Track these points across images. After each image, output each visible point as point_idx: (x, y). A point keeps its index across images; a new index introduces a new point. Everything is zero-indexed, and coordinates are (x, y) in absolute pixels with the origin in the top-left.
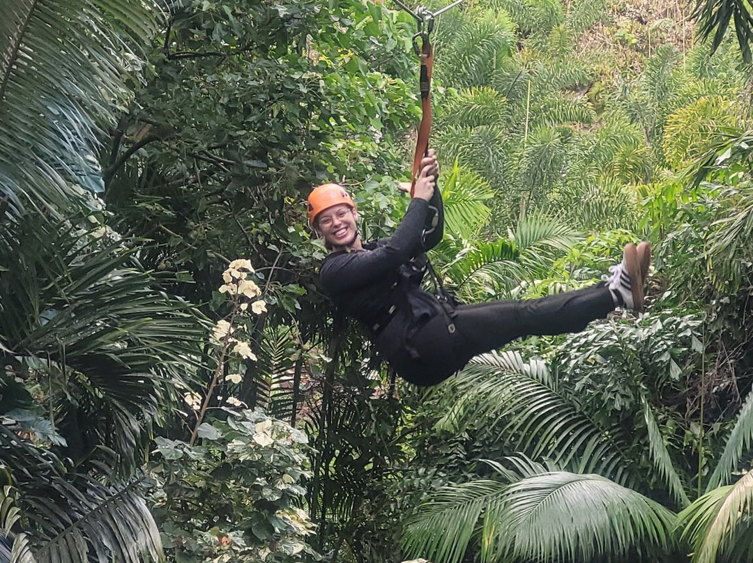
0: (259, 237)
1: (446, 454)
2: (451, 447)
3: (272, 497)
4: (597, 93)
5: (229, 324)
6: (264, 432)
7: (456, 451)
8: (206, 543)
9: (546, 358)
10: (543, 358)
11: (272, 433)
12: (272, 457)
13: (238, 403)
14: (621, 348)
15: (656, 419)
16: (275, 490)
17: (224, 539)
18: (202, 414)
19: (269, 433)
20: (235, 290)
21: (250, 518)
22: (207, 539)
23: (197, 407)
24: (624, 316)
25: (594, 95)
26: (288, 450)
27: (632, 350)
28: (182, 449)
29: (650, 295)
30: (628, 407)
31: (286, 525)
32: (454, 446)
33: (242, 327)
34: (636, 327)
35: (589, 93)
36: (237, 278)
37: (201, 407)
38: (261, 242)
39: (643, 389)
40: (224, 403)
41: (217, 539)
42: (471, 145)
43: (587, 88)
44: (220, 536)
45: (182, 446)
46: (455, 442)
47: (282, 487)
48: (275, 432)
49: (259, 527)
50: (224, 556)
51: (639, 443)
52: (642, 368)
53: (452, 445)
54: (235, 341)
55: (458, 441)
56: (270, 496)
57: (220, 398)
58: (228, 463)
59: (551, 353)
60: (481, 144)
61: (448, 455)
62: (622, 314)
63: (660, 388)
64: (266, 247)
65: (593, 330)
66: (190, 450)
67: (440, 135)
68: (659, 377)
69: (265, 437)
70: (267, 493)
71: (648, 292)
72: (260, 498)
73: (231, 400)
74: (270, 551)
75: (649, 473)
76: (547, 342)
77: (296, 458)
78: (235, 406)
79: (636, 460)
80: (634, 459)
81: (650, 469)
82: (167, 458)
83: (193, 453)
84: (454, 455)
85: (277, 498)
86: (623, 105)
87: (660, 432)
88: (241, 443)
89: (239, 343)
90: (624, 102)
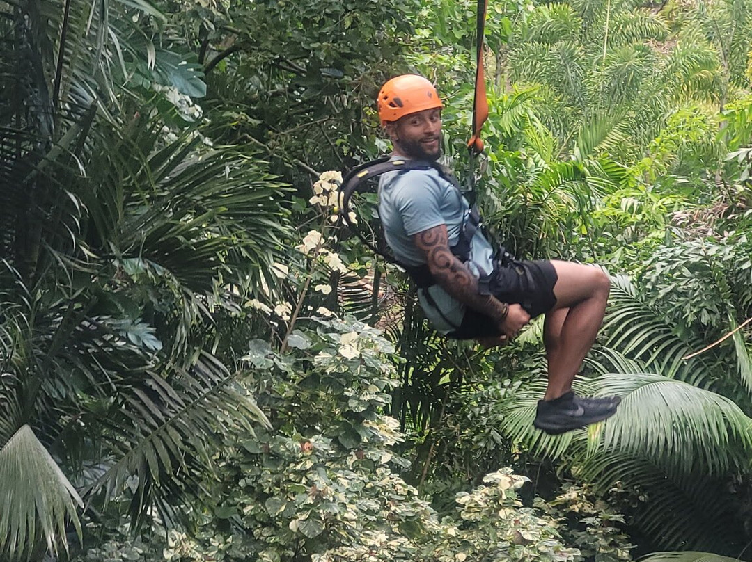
0: (344, 147)
1: (530, 368)
2: (536, 362)
3: (358, 408)
4: (671, 12)
5: (320, 234)
6: (350, 345)
7: (540, 365)
8: (288, 450)
9: (632, 275)
10: (629, 275)
11: (358, 346)
12: (359, 369)
13: (328, 313)
14: (709, 265)
15: (742, 337)
16: (361, 402)
17: (306, 445)
18: (292, 324)
19: (355, 345)
20: (325, 201)
21: (337, 427)
22: (290, 446)
23: (286, 318)
24: (709, 234)
25: (667, 13)
26: (374, 361)
27: (719, 267)
28: (273, 359)
29: (735, 213)
30: (714, 324)
31: (372, 435)
32: (539, 361)
33: (332, 238)
34: (723, 245)
35: (663, 11)
36: (328, 190)
37: (291, 318)
38: (345, 152)
39: (730, 307)
40: (314, 313)
41: (299, 445)
42: (549, 62)
43: (661, 6)
44: (303, 442)
45: (272, 356)
46: (539, 356)
47: (368, 398)
48: (360, 344)
49: (346, 436)
50: (307, 462)
51: (724, 360)
52: (730, 287)
53: (536, 359)
54: (326, 251)
55: (542, 355)
56: (356, 407)
57: (310, 308)
58: (316, 373)
59: (637, 270)
60: (560, 60)
61: (532, 369)
62: (707, 232)
63: (745, 307)
64: (351, 158)
65: (680, 247)
66: (280, 360)
67: (516, 52)
68: (744, 294)
69: (351, 349)
70: (353, 404)
71: (734, 210)
72: (347, 409)
73: (322, 310)
74: (356, 459)
75: (734, 390)
76: (632, 258)
77: (384, 368)
78: (325, 316)
79: (722, 377)
80: (719, 377)
81: (736, 387)
82: (258, 367)
83: (283, 364)
84: (539, 369)
85: (363, 409)
86: (701, 23)
87: (747, 350)
88: (328, 355)
89: (330, 254)
90: (701, 21)
